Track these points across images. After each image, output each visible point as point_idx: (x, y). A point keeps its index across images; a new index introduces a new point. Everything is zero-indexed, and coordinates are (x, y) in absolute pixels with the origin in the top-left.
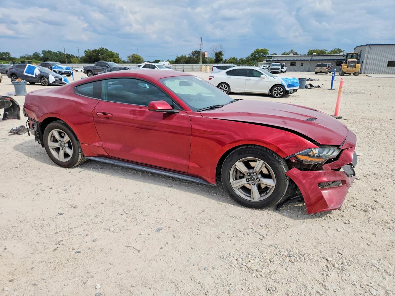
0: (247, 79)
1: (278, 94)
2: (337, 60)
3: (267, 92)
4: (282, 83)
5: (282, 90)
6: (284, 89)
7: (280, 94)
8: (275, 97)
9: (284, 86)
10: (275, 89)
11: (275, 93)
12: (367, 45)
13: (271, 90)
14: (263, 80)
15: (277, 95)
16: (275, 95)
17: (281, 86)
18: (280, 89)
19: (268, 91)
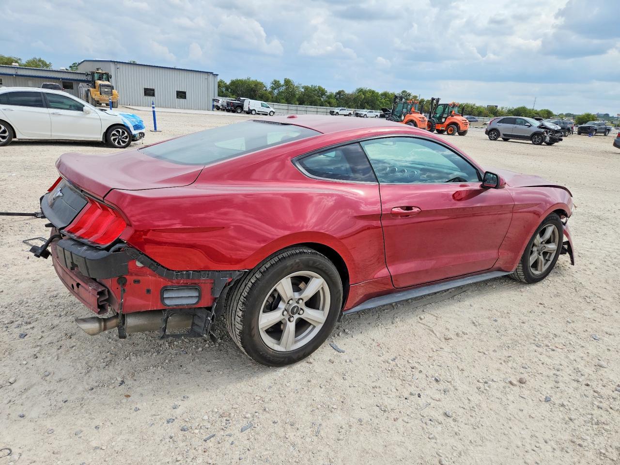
0: (54, 114)
1: (120, 141)
2: (62, 79)
3: (100, 138)
4: (125, 123)
5: (126, 134)
6: (129, 132)
7: (124, 142)
8: (116, 147)
9: (128, 128)
10: (114, 132)
11: (114, 140)
12: (111, 61)
13: (107, 134)
14: (88, 116)
15: (119, 143)
16: (116, 143)
17: (123, 126)
18: (123, 133)
19: (102, 137)
